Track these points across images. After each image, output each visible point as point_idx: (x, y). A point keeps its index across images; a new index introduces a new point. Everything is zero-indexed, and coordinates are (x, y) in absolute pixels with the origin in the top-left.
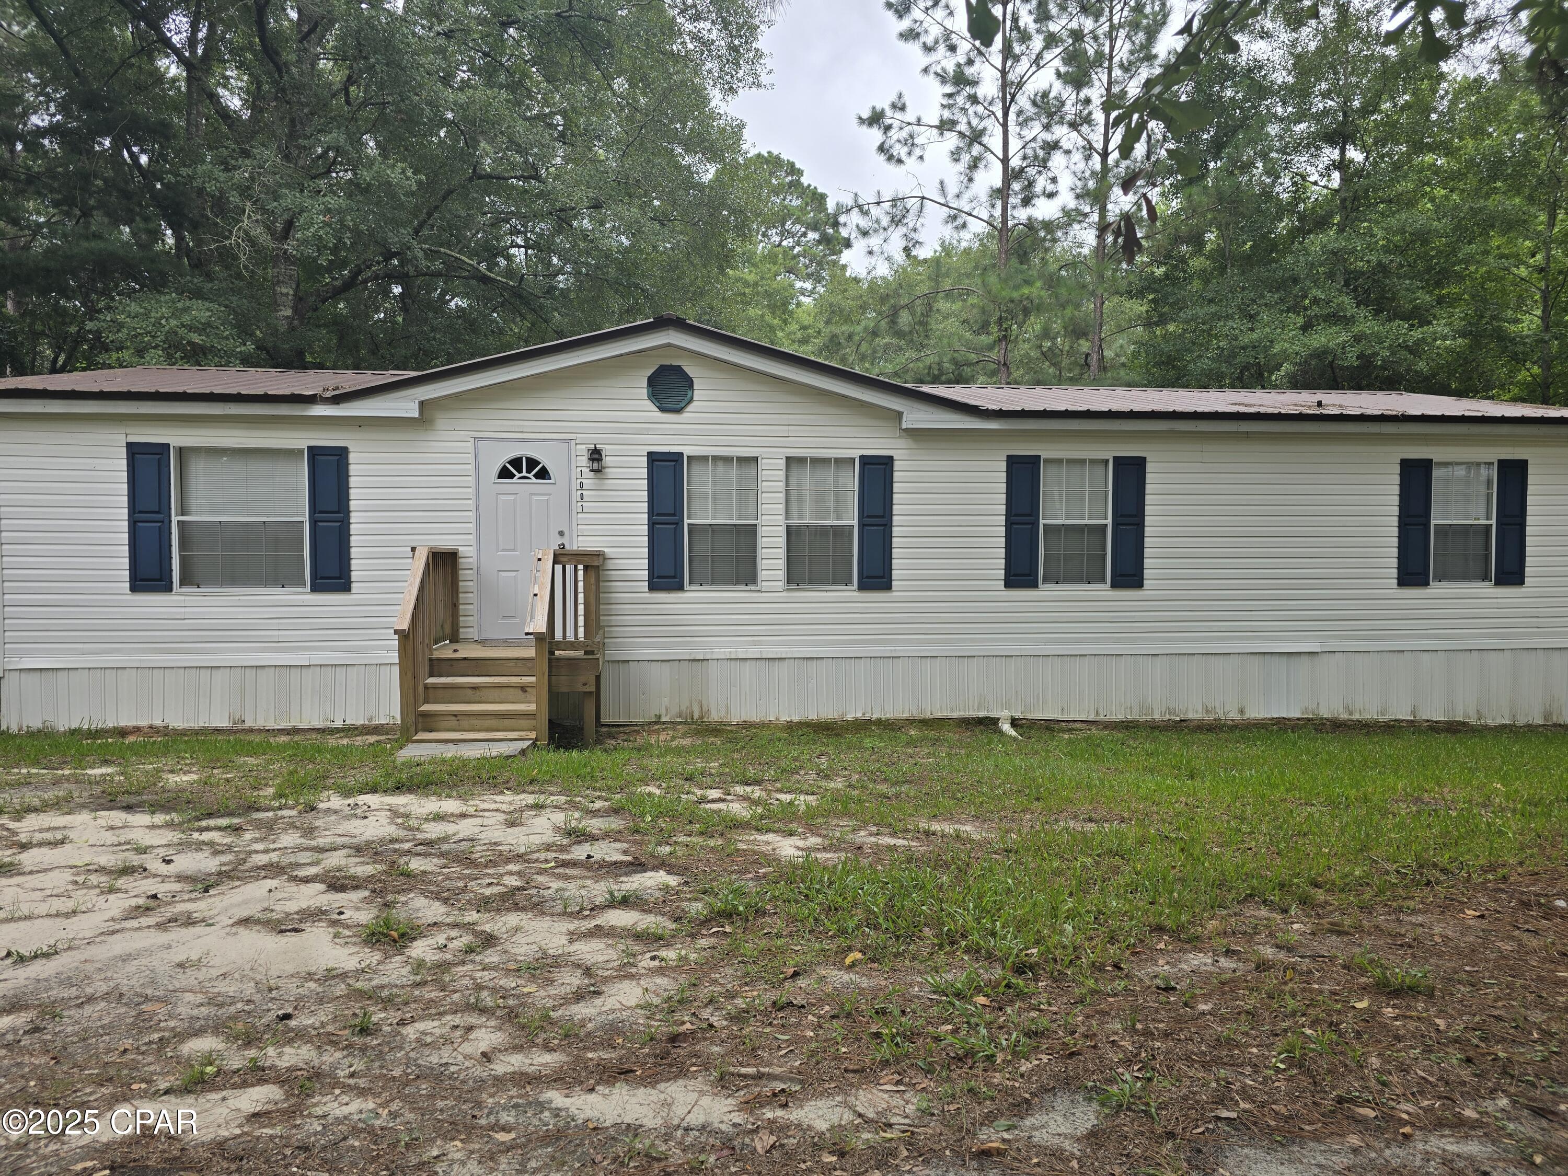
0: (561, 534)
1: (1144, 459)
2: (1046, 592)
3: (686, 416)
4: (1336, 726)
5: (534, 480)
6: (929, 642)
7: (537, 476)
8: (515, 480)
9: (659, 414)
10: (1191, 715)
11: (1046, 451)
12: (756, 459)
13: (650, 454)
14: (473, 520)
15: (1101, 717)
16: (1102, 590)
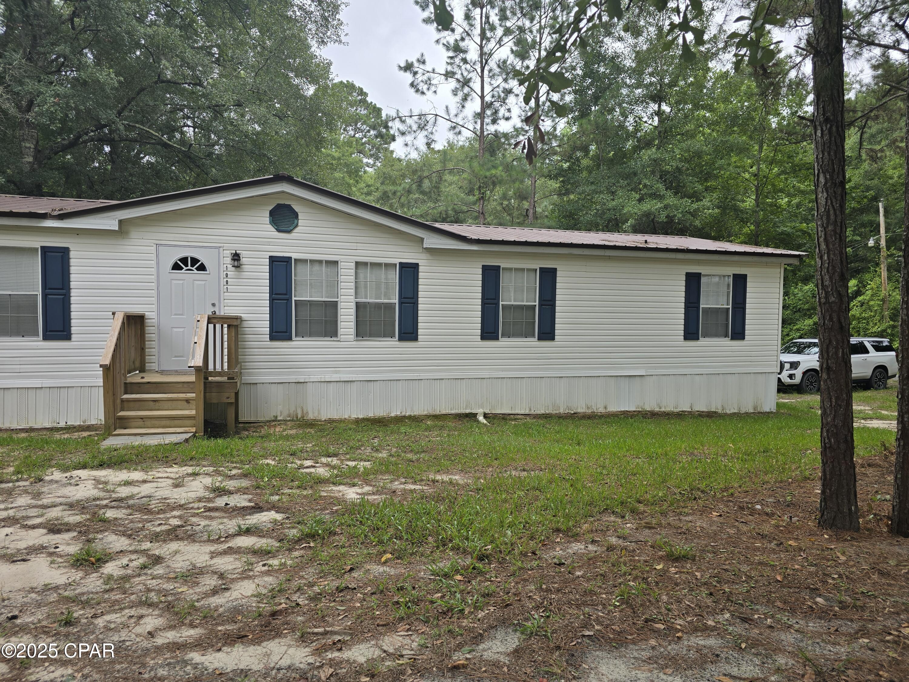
0: (214, 305)
1: (555, 270)
2: (503, 342)
3: (293, 235)
4: (653, 415)
5: (196, 271)
6: (440, 371)
7: (198, 269)
8: (183, 271)
9: (277, 233)
10: (579, 410)
11: (503, 264)
12: (336, 263)
13: (271, 257)
14: (155, 295)
15: (532, 412)
16: (533, 342)
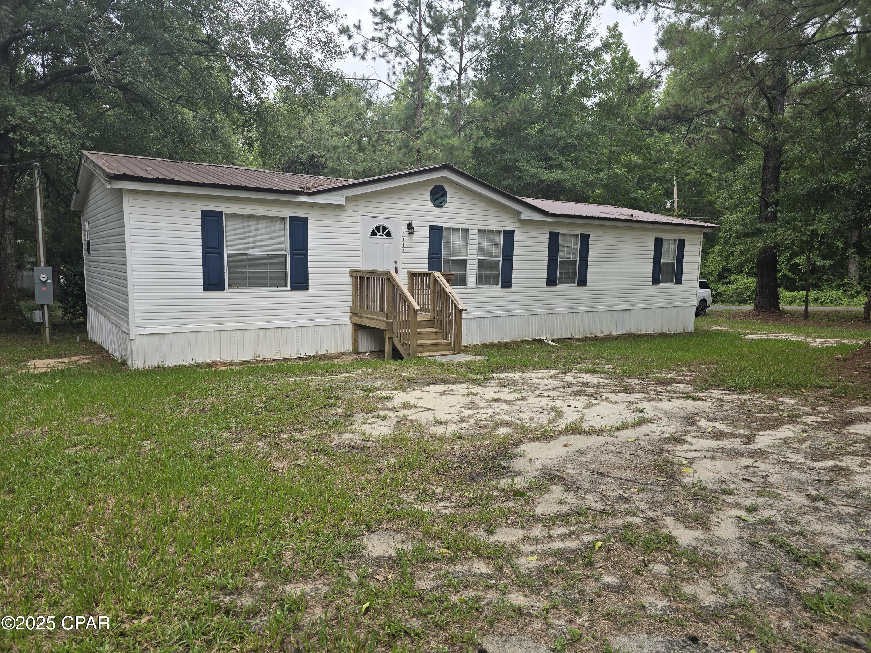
0: (396, 262)
1: (589, 235)
2: (560, 287)
3: (444, 209)
5: (385, 237)
7: (386, 235)
8: (377, 236)
9: (434, 208)
10: (597, 335)
11: (561, 231)
12: (467, 230)
13: (431, 227)
14: (361, 255)
15: (573, 337)
16: (574, 287)
